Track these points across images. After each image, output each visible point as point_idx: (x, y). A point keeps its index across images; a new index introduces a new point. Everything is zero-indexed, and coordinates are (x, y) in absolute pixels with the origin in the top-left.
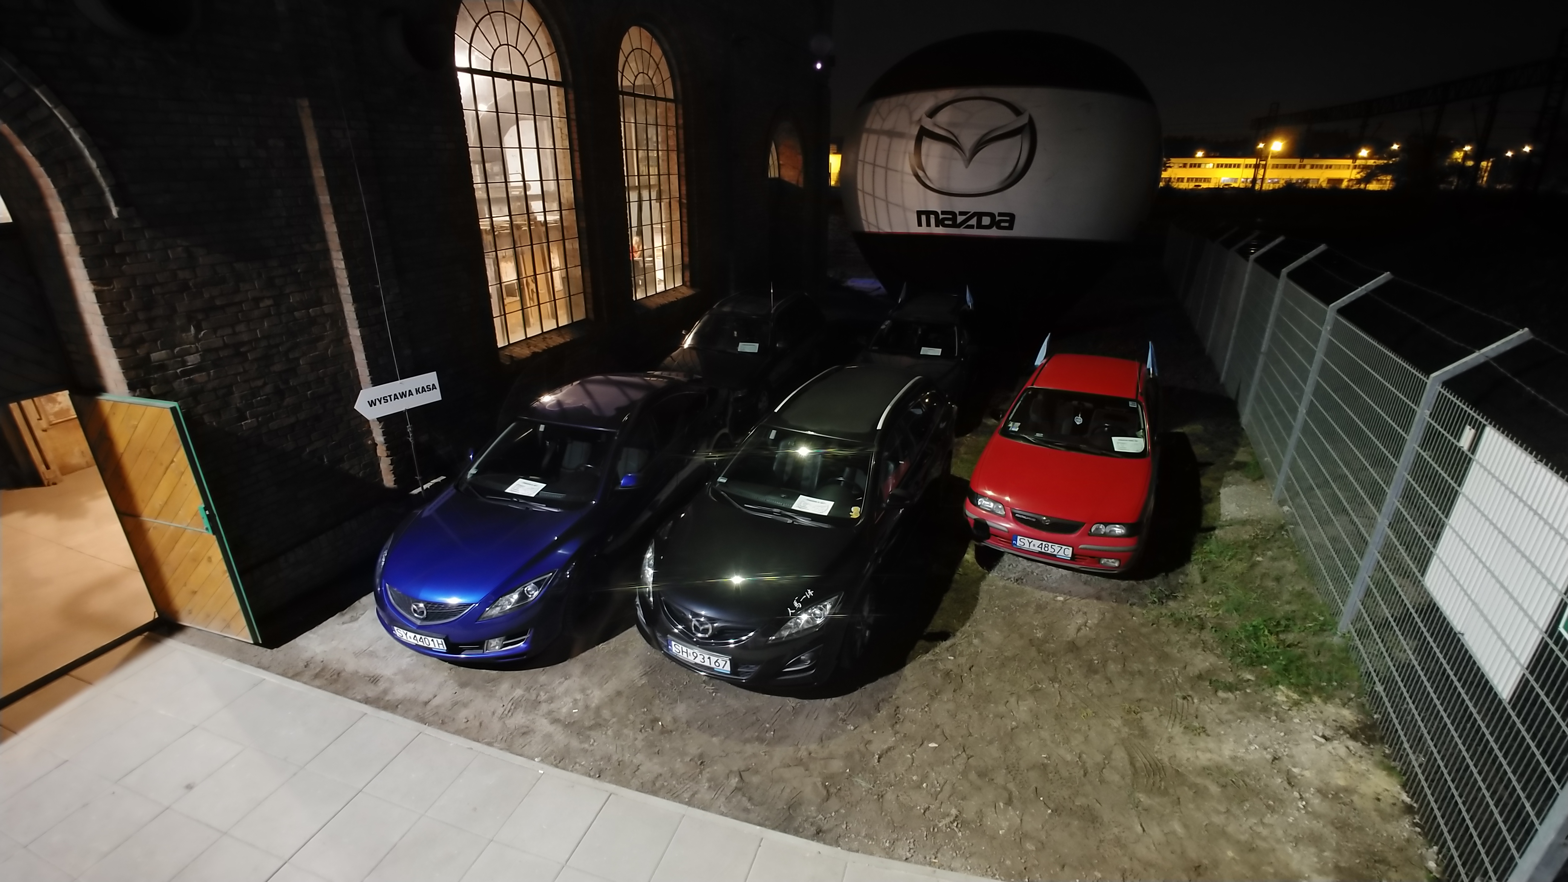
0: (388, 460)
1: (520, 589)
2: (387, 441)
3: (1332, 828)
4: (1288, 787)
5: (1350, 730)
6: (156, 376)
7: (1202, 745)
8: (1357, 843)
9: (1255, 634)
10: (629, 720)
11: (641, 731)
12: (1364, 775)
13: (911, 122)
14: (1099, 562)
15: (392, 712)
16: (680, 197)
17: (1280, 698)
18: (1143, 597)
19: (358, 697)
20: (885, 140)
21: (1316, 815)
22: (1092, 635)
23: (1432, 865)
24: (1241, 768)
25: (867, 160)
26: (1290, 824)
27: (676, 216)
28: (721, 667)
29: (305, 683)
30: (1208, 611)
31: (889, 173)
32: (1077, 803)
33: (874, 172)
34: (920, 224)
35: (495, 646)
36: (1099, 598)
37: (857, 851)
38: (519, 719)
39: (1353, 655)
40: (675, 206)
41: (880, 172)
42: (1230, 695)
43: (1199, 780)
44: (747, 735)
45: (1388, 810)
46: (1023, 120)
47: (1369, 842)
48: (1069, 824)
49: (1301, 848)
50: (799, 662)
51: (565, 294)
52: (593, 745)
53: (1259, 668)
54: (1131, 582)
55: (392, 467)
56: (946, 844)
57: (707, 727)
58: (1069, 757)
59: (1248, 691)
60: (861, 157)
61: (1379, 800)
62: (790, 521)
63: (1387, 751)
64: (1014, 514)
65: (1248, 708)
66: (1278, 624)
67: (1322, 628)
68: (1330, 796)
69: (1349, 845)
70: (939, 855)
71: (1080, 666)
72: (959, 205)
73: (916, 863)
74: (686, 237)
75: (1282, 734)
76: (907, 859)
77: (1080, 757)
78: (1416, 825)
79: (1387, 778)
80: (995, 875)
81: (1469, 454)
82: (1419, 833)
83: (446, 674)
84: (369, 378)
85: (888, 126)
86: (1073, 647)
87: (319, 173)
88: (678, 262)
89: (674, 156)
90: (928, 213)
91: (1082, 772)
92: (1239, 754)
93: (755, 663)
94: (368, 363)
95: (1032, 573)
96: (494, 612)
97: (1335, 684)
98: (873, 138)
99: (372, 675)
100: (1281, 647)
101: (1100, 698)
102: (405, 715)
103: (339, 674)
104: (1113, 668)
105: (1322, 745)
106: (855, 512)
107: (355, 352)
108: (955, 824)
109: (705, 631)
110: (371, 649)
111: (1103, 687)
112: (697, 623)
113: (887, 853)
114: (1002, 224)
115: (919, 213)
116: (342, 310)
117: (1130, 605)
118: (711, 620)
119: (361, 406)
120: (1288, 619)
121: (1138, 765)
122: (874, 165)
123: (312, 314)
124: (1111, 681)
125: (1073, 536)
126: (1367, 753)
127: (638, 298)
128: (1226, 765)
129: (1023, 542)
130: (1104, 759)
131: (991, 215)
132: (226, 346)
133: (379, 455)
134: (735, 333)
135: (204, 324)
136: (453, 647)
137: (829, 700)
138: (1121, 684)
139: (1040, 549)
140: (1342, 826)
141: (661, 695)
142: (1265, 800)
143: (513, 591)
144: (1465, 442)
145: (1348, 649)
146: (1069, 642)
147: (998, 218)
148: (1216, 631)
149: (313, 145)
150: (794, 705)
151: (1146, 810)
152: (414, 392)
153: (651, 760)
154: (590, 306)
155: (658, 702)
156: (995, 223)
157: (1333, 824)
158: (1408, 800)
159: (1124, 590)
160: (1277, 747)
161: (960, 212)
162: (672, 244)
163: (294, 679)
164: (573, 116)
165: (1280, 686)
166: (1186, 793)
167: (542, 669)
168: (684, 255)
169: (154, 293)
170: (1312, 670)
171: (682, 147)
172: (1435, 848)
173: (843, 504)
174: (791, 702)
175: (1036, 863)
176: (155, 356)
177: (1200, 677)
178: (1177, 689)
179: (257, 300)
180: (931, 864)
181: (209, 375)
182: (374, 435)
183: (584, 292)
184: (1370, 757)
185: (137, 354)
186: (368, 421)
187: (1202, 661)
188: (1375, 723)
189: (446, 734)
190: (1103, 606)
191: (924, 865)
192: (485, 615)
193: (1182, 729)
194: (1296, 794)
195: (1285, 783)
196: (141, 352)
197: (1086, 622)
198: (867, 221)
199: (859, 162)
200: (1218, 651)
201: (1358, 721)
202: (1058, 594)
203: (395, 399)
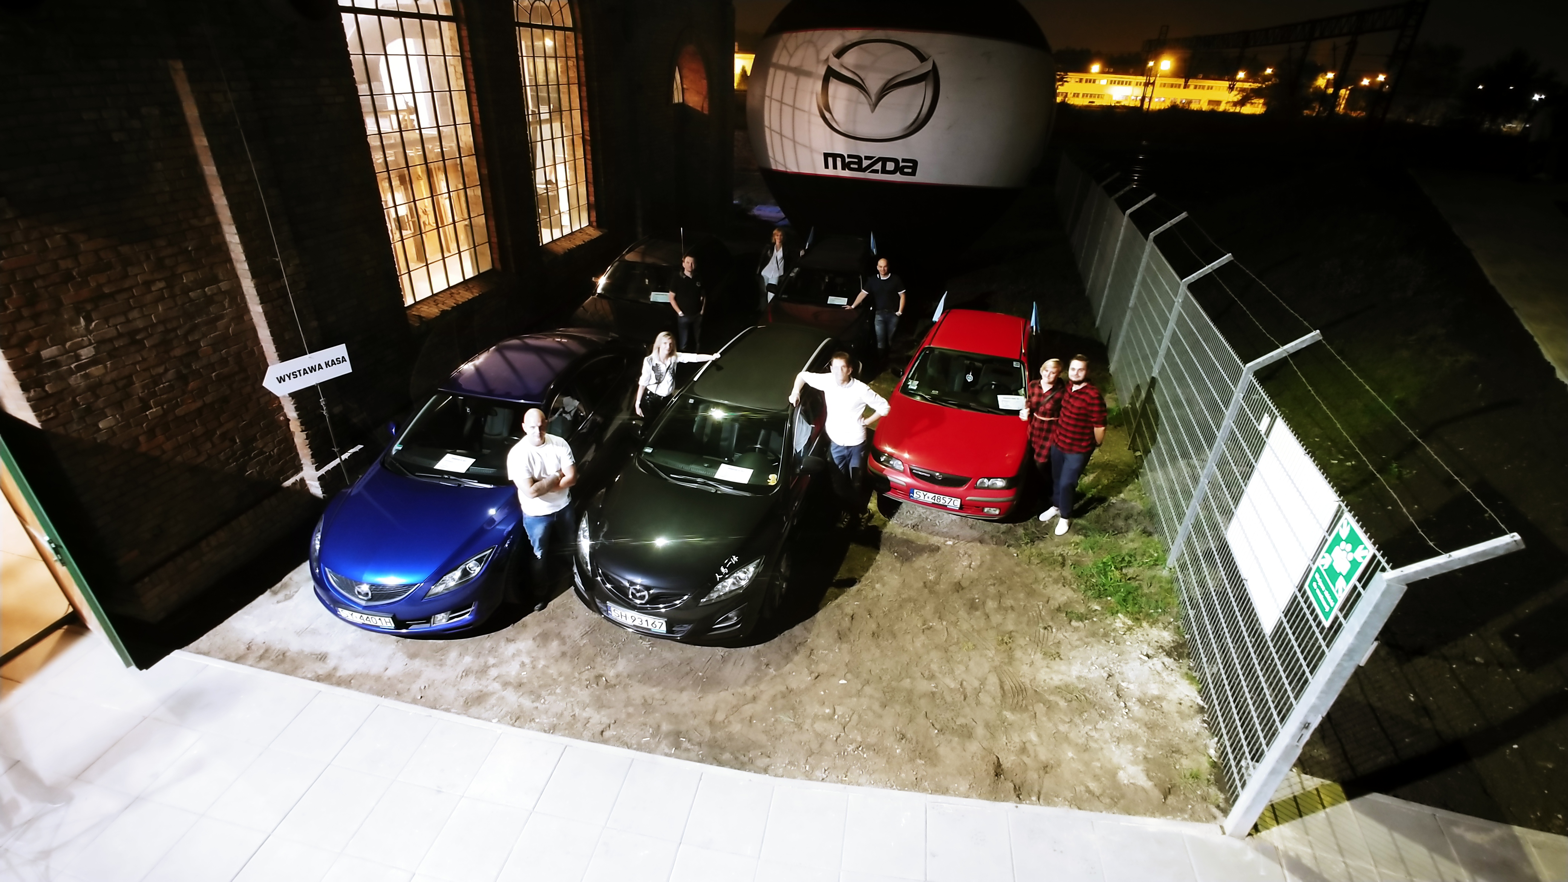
0: (303, 435)
1: (463, 567)
2: (300, 416)
3: (1145, 729)
4: (1117, 698)
5: (1167, 648)
6: (49, 374)
7: (1056, 668)
8: (1161, 739)
9: (1105, 569)
10: (575, 678)
11: (587, 687)
12: (1172, 685)
13: (818, 61)
14: (983, 510)
15: (347, 688)
16: (583, 133)
17: (1118, 624)
18: (1018, 539)
19: (309, 676)
20: (791, 78)
21: (1135, 720)
22: (975, 575)
23: (1212, 752)
24: (1084, 686)
25: (774, 97)
26: (1115, 728)
27: (580, 153)
28: (657, 628)
29: (251, 666)
30: (1070, 550)
31: (797, 112)
32: (958, 723)
33: (781, 110)
34: (827, 167)
35: (441, 620)
36: (981, 541)
37: (782, 776)
38: (471, 685)
39: (1175, 586)
40: (579, 141)
41: (787, 110)
42: (1080, 624)
43: (1052, 698)
44: (683, 684)
45: (1187, 711)
46: (927, 67)
47: (1170, 738)
48: (951, 740)
49: (1121, 745)
50: (727, 619)
51: (469, 245)
52: (544, 703)
53: (1105, 599)
54: (1009, 525)
55: (307, 441)
56: (854, 765)
57: (646, 678)
58: (952, 685)
59: (1095, 619)
60: (768, 93)
61: (1180, 704)
62: (713, 491)
63: (1191, 665)
64: (911, 470)
65: (1094, 634)
66: (1123, 559)
67: (1156, 563)
68: (1146, 703)
69: (1156, 741)
70: (849, 774)
71: (964, 604)
72: (864, 150)
73: (830, 782)
74: (591, 176)
75: (1117, 655)
76: (823, 779)
77: (961, 684)
78: (1205, 721)
79: (1188, 686)
80: (893, 786)
81: (1265, 437)
82: (1206, 728)
83: (394, 646)
84: (276, 354)
85: (795, 63)
86: (958, 587)
87: (201, 142)
88: (583, 201)
89: (575, 89)
90: (835, 156)
91: (963, 697)
92: (1083, 674)
93: (688, 622)
94: (274, 340)
95: (927, 519)
96: (438, 589)
97: (1160, 610)
98: (780, 74)
99: (318, 653)
100: (1123, 580)
101: (979, 632)
102: (359, 688)
103: (284, 654)
104: (991, 604)
105: (1145, 662)
106: (773, 479)
107: (257, 328)
108: (860, 749)
109: (642, 597)
110: (312, 627)
111: (982, 623)
112: (634, 592)
113: (807, 776)
114: (906, 170)
115: (826, 156)
116: (239, 286)
117: (1008, 546)
118: (648, 588)
119: (269, 383)
120: (1131, 556)
121: (1006, 688)
122: (781, 102)
123: (209, 293)
124: (988, 617)
125: (961, 489)
126: (1177, 667)
127: (544, 243)
128: (1073, 684)
129: (918, 495)
130: (980, 685)
131: (896, 161)
132: (120, 335)
133: (292, 429)
134: (647, 281)
135: (94, 316)
136: (400, 623)
137: (753, 647)
138: (996, 619)
139: (933, 501)
140: (1151, 727)
141: (602, 652)
142: (1099, 711)
143: (455, 569)
144: (1263, 427)
145: (1174, 580)
146: (956, 583)
147: (901, 164)
148: (1074, 568)
149: (191, 112)
150: (722, 654)
151: (1010, 725)
152: (324, 366)
153: (598, 713)
154: (496, 256)
155: (599, 659)
156: (898, 169)
157: (1146, 724)
158: (1201, 703)
159: (1003, 533)
160: (1112, 666)
161: (865, 157)
162: (577, 183)
163: (238, 663)
164: (468, 55)
165: (1119, 615)
166: (1040, 708)
167: (487, 635)
168: (590, 194)
169: (36, 286)
170: (1144, 599)
171: (583, 79)
172: (1216, 739)
173: (761, 472)
174: (720, 651)
175: (925, 773)
176: (46, 353)
177: (1059, 609)
178: (1040, 621)
179: (148, 284)
180: (842, 782)
181: (106, 367)
182: (285, 410)
183: (489, 242)
184: (1179, 669)
185: (27, 353)
186: (278, 398)
187: (1062, 595)
188: (1186, 642)
189: (404, 704)
190: (985, 549)
191: (837, 783)
192: (431, 593)
193: (1042, 655)
194: (1122, 704)
195: (1115, 695)
196: (30, 350)
197: (971, 564)
198: (774, 159)
199: (767, 98)
200: (1075, 586)
201: (1173, 641)
202: (947, 539)
203: (304, 374)
